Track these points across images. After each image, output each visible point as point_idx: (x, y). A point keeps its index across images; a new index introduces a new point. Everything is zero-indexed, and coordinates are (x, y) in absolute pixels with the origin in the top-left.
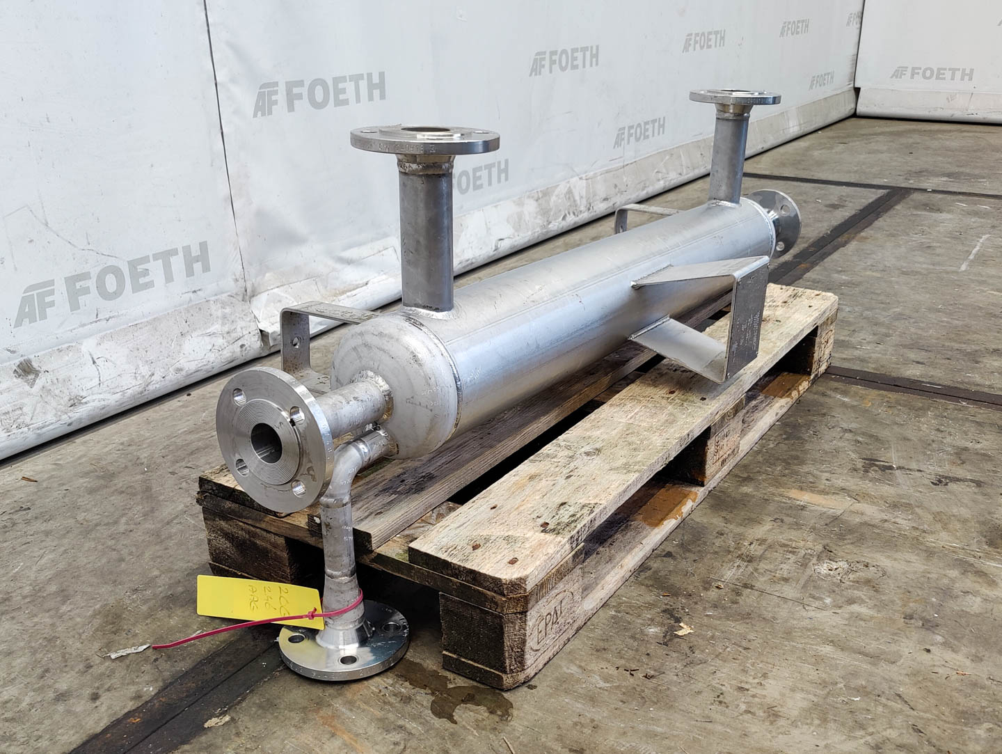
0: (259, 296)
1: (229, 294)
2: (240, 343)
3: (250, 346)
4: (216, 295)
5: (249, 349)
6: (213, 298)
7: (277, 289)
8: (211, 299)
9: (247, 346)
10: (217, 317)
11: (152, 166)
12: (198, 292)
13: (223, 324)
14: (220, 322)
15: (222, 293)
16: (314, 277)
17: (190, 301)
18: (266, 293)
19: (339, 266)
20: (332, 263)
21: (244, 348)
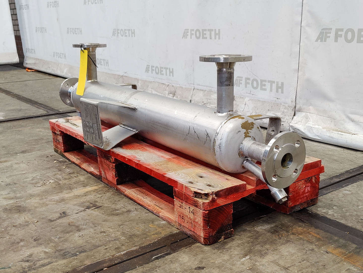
0: (302, 112)
1: (288, 105)
3: (285, 126)
4: (284, 103)
5: (284, 127)
6: (283, 104)
7: (309, 114)
8: (282, 104)
9: (284, 126)
10: (281, 111)
11: (273, 51)
12: (279, 99)
13: (282, 114)
14: (281, 113)
15: (286, 104)
16: (332, 118)
17: (276, 101)
18: (306, 113)
19: (347, 120)
20: (344, 117)
21: (283, 126)
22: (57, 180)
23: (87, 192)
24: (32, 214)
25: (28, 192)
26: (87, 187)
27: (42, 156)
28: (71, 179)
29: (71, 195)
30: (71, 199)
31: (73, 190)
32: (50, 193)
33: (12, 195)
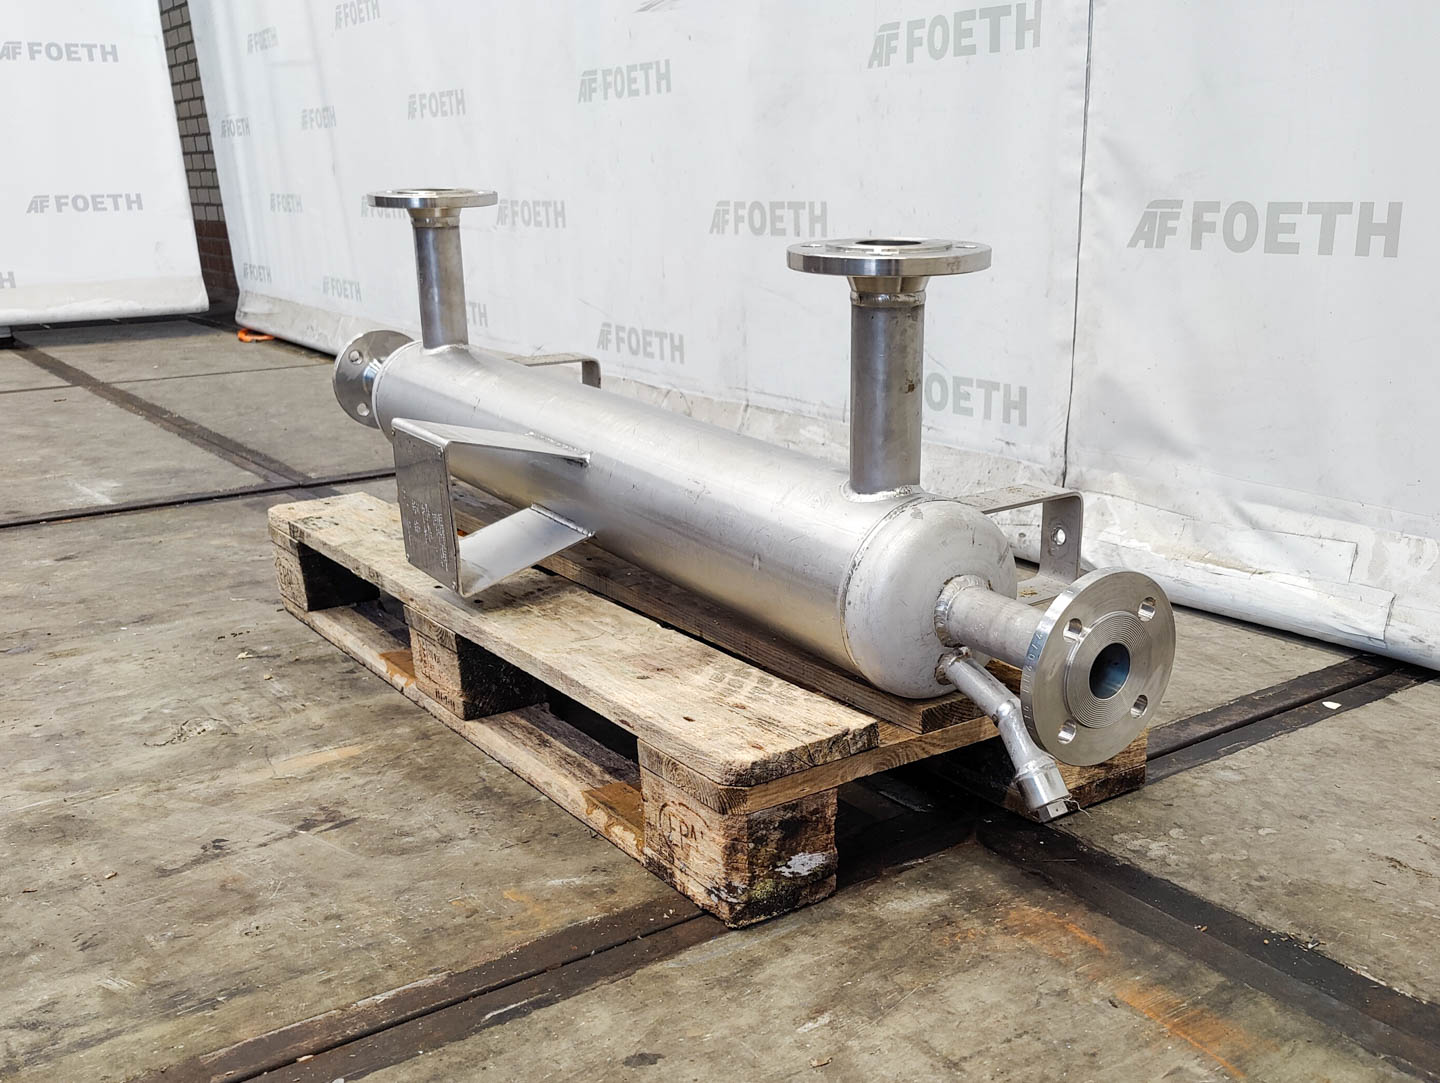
1: (1042, 466)
2: (1023, 530)
3: (1030, 541)
4: (1029, 460)
6: (1026, 463)
8: (1023, 462)
9: (1026, 538)
12: (1011, 446)
15: (1035, 461)
16: (1186, 516)
17: (1001, 452)
18: (1099, 495)
19: (1236, 522)
21: (1023, 539)
22: (228, 724)
23: (320, 768)
24: (106, 846)
25: (115, 764)
26: (325, 748)
27: (202, 636)
28: (276, 720)
29: (262, 776)
30: (259, 791)
31: (273, 761)
32: (191, 772)
33: (56, 776)
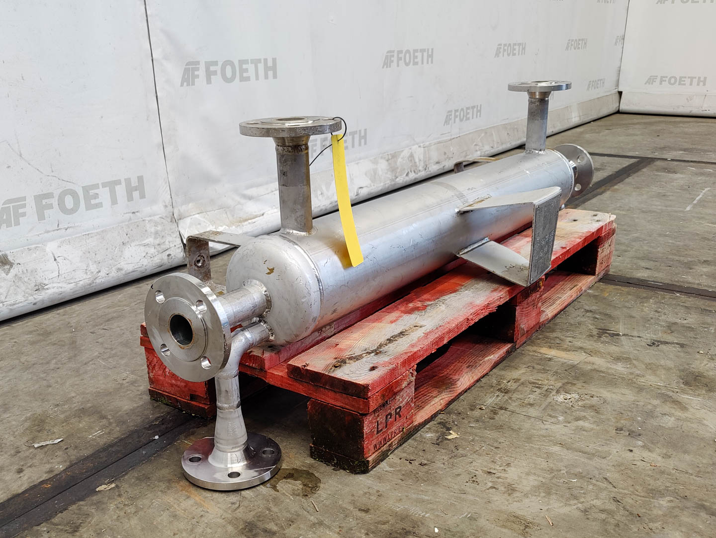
0: (184, 219)
5: (174, 257)
7: (198, 215)
10: (151, 233)
13: (155, 238)
14: (153, 236)
20: (238, 198)
